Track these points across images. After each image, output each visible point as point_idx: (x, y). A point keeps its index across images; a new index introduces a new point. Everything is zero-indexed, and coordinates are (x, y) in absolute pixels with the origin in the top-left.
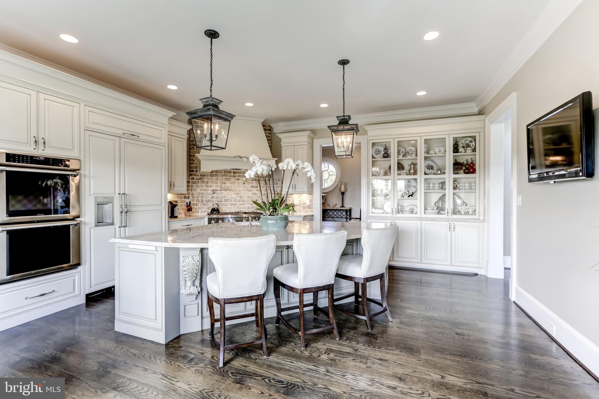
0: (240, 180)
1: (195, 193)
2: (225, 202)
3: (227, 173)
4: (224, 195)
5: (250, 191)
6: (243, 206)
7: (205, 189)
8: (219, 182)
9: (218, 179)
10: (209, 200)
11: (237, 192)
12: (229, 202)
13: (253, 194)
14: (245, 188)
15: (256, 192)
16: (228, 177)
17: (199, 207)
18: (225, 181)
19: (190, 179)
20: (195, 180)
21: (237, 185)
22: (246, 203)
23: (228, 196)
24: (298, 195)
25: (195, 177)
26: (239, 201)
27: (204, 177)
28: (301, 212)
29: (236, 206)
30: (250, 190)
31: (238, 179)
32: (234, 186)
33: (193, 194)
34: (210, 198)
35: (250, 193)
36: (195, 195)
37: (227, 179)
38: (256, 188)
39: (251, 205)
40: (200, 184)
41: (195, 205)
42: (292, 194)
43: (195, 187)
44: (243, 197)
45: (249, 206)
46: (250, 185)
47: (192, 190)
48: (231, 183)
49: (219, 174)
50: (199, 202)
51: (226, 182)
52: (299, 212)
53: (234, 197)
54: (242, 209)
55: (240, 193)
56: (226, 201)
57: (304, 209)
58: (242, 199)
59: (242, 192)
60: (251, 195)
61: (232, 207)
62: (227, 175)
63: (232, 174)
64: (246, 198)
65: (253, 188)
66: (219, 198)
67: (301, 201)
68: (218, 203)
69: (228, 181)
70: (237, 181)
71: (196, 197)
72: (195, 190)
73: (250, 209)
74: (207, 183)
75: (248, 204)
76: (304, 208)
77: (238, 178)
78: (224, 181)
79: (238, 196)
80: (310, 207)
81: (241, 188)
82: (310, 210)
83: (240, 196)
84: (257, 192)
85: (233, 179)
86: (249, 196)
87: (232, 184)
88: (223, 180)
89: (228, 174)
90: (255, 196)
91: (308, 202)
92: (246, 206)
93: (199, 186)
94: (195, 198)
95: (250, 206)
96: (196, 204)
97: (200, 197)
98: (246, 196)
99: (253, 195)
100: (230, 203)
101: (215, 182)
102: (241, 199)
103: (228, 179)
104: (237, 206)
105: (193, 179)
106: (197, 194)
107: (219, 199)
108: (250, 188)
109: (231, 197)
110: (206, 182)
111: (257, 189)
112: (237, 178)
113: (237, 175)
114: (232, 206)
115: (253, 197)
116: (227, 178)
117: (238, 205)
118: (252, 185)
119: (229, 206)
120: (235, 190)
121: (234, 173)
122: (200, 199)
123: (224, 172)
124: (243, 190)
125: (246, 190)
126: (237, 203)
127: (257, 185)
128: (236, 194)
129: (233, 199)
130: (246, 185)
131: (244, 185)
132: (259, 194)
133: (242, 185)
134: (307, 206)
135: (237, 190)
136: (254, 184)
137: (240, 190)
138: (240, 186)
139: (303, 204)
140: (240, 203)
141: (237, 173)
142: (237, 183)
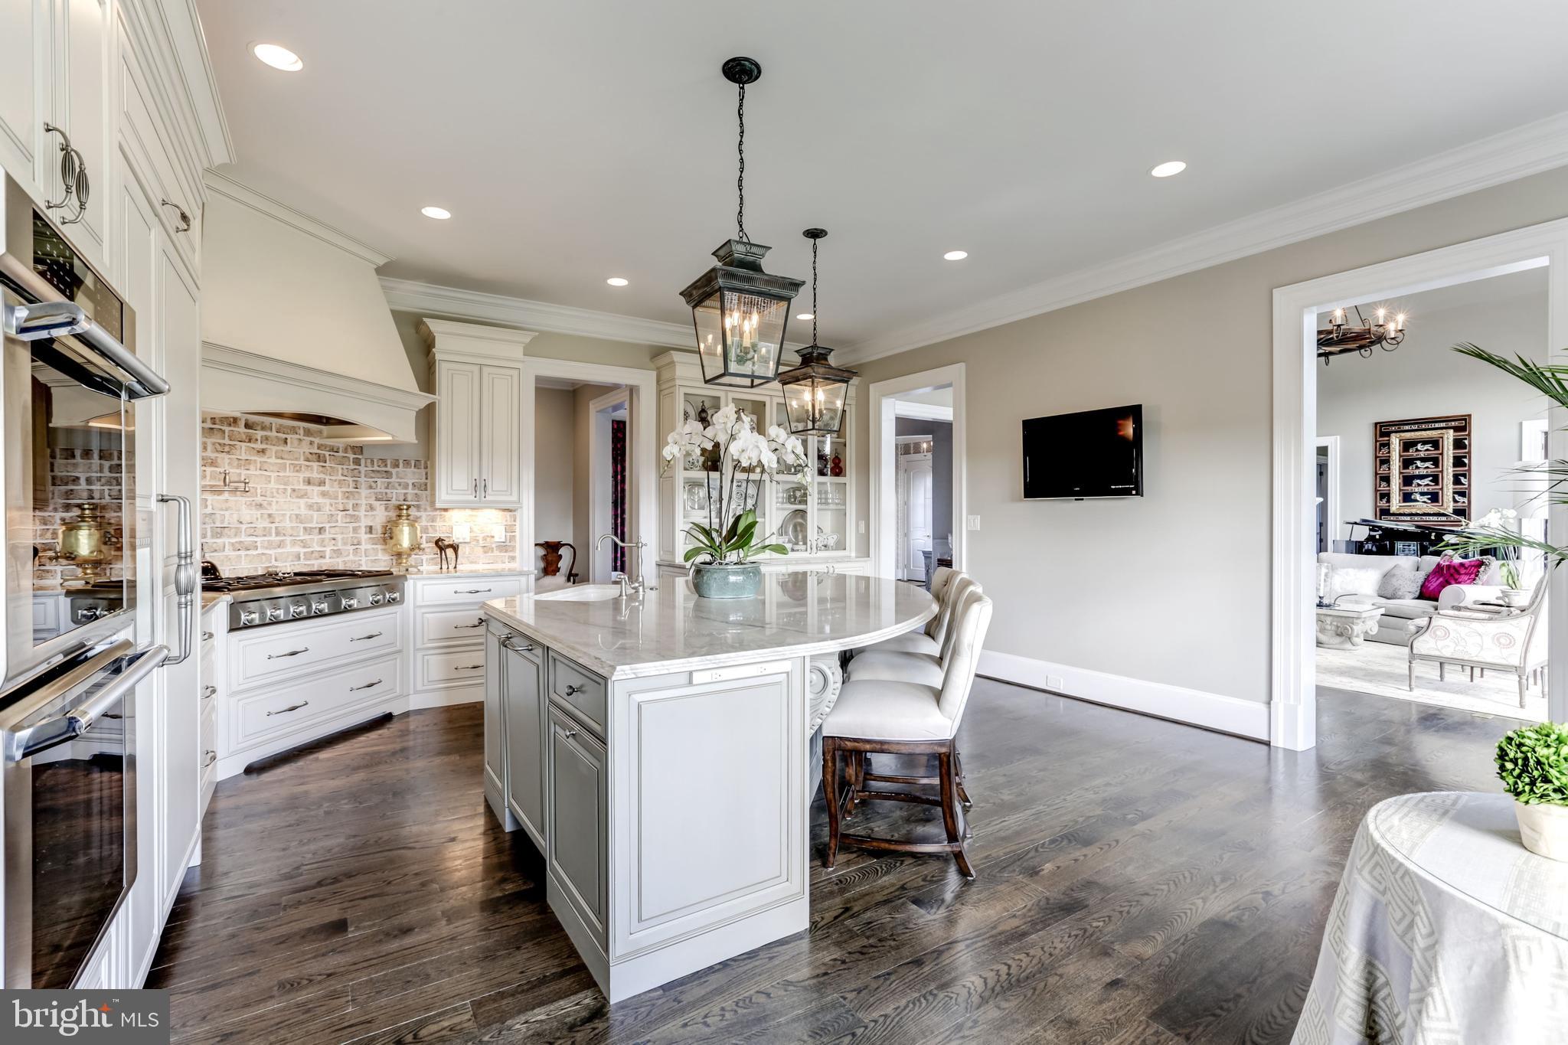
0: (267, 453)
3: (223, 424)
5: (301, 497)
6: (279, 550)
11: (259, 499)
12: (229, 537)
13: (310, 507)
14: (285, 484)
15: (321, 500)
16: (227, 441)
18: (213, 455)
21: (259, 472)
22: (289, 539)
23: (227, 513)
24: (468, 512)
26: (266, 532)
28: (475, 563)
29: (255, 552)
30: (302, 493)
31: (263, 451)
32: (248, 477)
35: (302, 501)
37: (221, 449)
38: (319, 485)
39: (304, 547)
42: (446, 510)
44: (277, 520)
45: (297, 549)
46: (302, 476)
48: (236, 463)
51: (219, 461)
52: (472, 563)
53: (247, 518)
55: (270, 504)
57: (485, 552)
58: (277, 524)
59: (274, 500)
60: (304, 511)
61: (240, 556)
62: (224, 432)
63: (242, 429)
64: (287, 524)
65: (309, 488)
67: (475, 529)
69: (225, 456)
70: (259, 459)
73: (302, 561)
75: (294, 543)
76: (486, 549)
77: (264, 446)
78: (210, 453)
79: (262, 515)
80: (505, 547)
81: (273, 485)
82: (507, 554)
83: (270, 515)
84: (324, 501)
85: (243, 451)
86: (297, 516)
87: (239, 466)
89: (227, 429)
90: (315, 514)
91: (500, 535)
95: (302, 551)
98: (288, 513)
99: (311, 512)
100: (233, 540)
102: (273, 525)
104: (260, 551)
108: (302, 487)
109: (235, 517)
111: (322, 488)
112: (259, 446)
113: (259, 434)
115: (312, 517)
116: (221, 441)
117: (263, 547)
118: (308, 474)
119: (228, 552)
121: (247, 426)
124: (280, 491)
125: (289, 491)
126: (258, 539)
127: (322, 476)
128: (257, 505)
129: (244, 527)
130: (287, 474)
131: (280, 474)
132: (328, 507)
133: (273, 475)
134: (494, 546)
135: (259, 491)
136: (315, 471)
137: (268, 493)
138: (270, 476)
139: (485, 539)
140: (268, 541)
141: (259, 428)
142: (259, 466)
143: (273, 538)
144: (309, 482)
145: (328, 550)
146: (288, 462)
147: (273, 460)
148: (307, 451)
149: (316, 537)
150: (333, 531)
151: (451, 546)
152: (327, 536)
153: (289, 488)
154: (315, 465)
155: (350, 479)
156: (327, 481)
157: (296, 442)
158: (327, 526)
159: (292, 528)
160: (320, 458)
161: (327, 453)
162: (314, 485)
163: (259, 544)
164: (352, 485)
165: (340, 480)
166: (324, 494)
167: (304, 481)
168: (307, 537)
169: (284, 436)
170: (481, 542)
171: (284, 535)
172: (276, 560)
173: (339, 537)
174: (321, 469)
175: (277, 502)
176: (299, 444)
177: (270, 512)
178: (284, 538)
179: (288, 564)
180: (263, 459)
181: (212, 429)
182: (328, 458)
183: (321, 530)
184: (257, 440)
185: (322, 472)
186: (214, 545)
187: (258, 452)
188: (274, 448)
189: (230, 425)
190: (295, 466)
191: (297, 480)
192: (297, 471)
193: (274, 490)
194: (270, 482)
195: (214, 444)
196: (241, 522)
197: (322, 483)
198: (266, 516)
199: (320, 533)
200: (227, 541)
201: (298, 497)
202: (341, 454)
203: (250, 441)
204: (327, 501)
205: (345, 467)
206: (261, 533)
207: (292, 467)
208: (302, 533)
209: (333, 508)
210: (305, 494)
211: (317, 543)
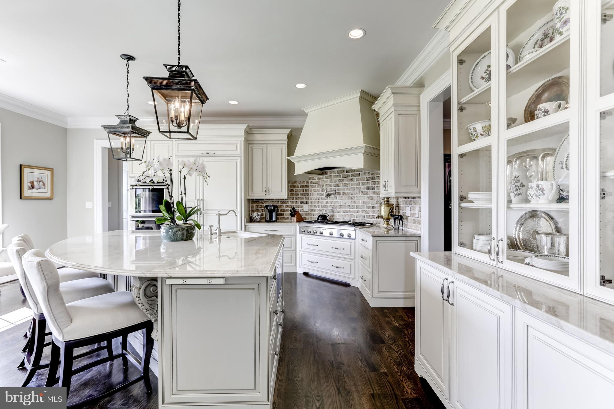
0: (353, 180)
1: (313, 197)
2: (338, 208)
3: (340, 173)
4: (337, 200)
5: (365, 194)
6: (357, 214)
7: (320, 193)
8: (332, 184)
9: (332, 181)
10: (324, 206)
11: (351, 196)
12: (342, 208)
13: (369, 198)
14: (359, 190)
15: (373, 195)
16: (342, 178)
17: (316, 213)
20: (313, 184)
21: (351, 187)
22: (360, 210)
23: (341, 201)
25: (313, 181)
26: (353, 207)
27: (320, 180)
28: (411, 228)
29: (349, 214)
30: (366, 193)
31: (352, 180)
32: (347, 189)
33: (311, 199)
34: (325, 203)
35: (365, 196)
36: (313, 200)
37: (340, 181)
38: (373, 189)
39: (366, 213)
40: (317, 188)
41: (313, 211)
43: (313, 192)
44: (357, 203)
45: (364, 214)
46: (365, 186)
47: (310, 195)
49: (333, 175)
50: (316, 207)
53: (347, 203)
55: (354, 197)
56: (340, 206)
57: (414, 223)
58: (357, 205)
59: (356, 196)
60: (366, 200)
61: (345, 215)
63: (345, 174)
64: (360, 205)
65: (368, 191)
66: (333, 203)
67: (412, 209)
68: (332, 209)
69: (341, 183)
70: (351, 182)
71: (314, 202)
72: (313, 194)
73: (365, 219)
74: (323, 187)
75: (362, 212)
76: (414, 221)
78: (337, 183)
79: (352, 201)
80: (419, 220)
81: (355, 191)
83: (354, 201)
84: (374, 195)
85: (346, 180)
86: (364, 202)
87: (345, 186)
88: (336, 181)
89: (341, 174)
91: (417, 212)
92: (361, 214)
93: (316, 190)
94: (313, 203)
95: (366, 215)
96: (314, 209)
97: (317, 202)
98: (360, 200)
99: (369, 200)
100: (343, 209)
101: (329, 185)
102: (356, 205)
103: (342, 181)
104: (351, 214)
105: (311, 183)
106: (315, 199)
107: (333, 205)
108: (366, 190)
109: (344, 202)
111: (374, 190)
112: (351, 178)
113: (351, 174)
114: (346, 214)
115: (369, 201)
116: (340, 178)
117: (352, 212)
118: (368, 186)
119: (342, 213)
120: (349, 193)
121: (347, 172)
122: (317, 204)
123: (338, 172)
124: (358, 193)
125: (361, 193)
126: (351, 209)
127: (374, 185)
128: (350, 198)
129: (346, 205)
130: (360, 186)
131: (358, 186)
132: (376, 198)
133: (355, 187)
134: (416, 219)
135: (351, 193)
136: (371, 184)
137: (354, 194)
138: (354, 188)
139: (414, 215)
140: (354, 210)
141: (350, 172)
142: (351, 184)
144: (368, 188)
146: (360, 182)
147: (355, 182)
148: (367, 176)
149: (372, 210)
151: (398, 217)
153: (361, 191)
154: (370, 181)
156: (376, 187)
157: (363, 174)
159: (362, 206)
162: (370, 189)
163: (351, 211)
166: (374, 193)
167: (366, 188)
168: (367, 210)
169: (358, 173)
170: (413, 217)
171: (359, 208)
172: (356, 217)
174: (373, 183)
175: (357, 197)
176: (364, 175)
177: (354, 200)
178: (359, 209)
179: (360, 219)
180: (352, 182)
181: (337, 175)
182: (376, 178)
183: (373, 207)
184: (350, 176)
185: (373, 184)
186: (338, 211)
187: (350, 180)
188: (355, 178)
189: (342, 173)
190: (363, 183)
191: (363, 188)
192: (364, 185)
193: (356, 193)
194: (354, 189)
195: (338, 180)
196: (345, 204)
197: (374, 188)
198: (353, 202)
199: (373, 208)
200: (342, 209)
201: (364, 195)
203: (348, 177)
204: (376, 195)
206: (351, 207)
207: (362, 183)
208: (365, 208)
209: (378, 198)
210: (367, 194)
211: (372, 212)
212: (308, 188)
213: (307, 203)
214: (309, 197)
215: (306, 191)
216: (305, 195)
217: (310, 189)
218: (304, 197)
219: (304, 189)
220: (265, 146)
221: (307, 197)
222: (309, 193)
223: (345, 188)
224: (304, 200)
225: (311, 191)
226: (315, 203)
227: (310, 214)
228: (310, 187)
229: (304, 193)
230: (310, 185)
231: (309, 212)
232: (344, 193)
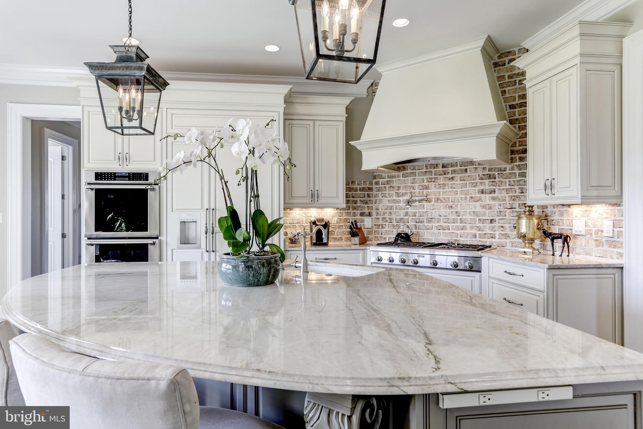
0: (455, 179)
1: (380, 206)
2: (427, 222)
3: (431, 168)
4: (425, 210)
5: (477, 201)
6: (462, 231)
7: (394, 200)
8: (416, 185)
9: (416, 180)
10: (401, 219)
11: (450, 204)
12: (435, 223)
13: (484, 207)
14: (466, 194)
15: (491, 202)
16: (433, 176)
17: (386, 231)
18: (427, 184)
19: (374, 184)
20: (380, 186)
21: (450, 190)
22: (468, 225)
23: (433, 211)
25: (381, 180)
26: (454, 221)
27: (394, 179)
28: (589, 254)
29: (448, 231)
30: (478, 199)
31: (452, 178)
32: (444, 193)
33: (377, 209)
34: (402, 215)
35: (477, 204)
36: (380, 210)
37: (430, 180)
38: (490, 193)
39: (479, 230)
40: (388, 192)
41: (381, 227)
42: (569, 206)
43: (380, 197)
44: (461, 215)
45: (475, 231)
46: (477, 189)
47: (376, 203)
48: (438, 186)
49: (417, 171)
50: (386, 221)
51: (430, 186)
52: (587, 254)
53: (444, 214)
54: (459, 238)
55: (457, 206)
56: (430, 220)
57: (597, 246)
58: (461, 217)
59: (459, 204)
60: (478, 209)
61: (440, 233)
62: (432, 172)
63: (440, 169)
64: (468, 217)
65: (483, 195)
66: (417, 215)
67: (590, 222)
68: (416, 224)
69: (433, 183)
70: (450, 183)
71: (382, 214)
72: (381, 201)
73: (478, 239)
74: (398, 190)
75: (472, 228)
76: (599, 243)
77: (453, 175)
78: (425, 183)
79: (452, 212)
80: (612, 242)
81: (459, 196)
83: (456, 212)
84: (494, 203)
85: (441, 180)
86: (474, 212)
87: (440, 188)
88: (423, 181)
89: (433, 170)
90: (487, 211)
91: (608, 228)
92: (468, 231)
93: (387, 195)
94: (380, 215)
95: (478, 233)
96: (382, 225)
97: (388, 214)
98: (468, 211)
99: (484, 210)
100: (437, 225)
101: (410, 187)
102: (459, 217)
103: (433, 180)
104: (451, 231)
105: (377, 183)
106: (383, 208)
107: (417, 217)
108: (477, 195)
109: (438, 213)
110: (396, 188)
111: (493, 195)
112: (450, 176)
113: (450, 169)
114: (441, 231)
115: (485, 213)
116: (431, 177)
117: (453, 229)
118: (481, 188)
119: (434, 230)
120: (446, 200)
121: (443, 166)
122: (387, 216)
123: (426, 166)
124: (463, 199)
125: (469, 198)
126: (451, 225)
127: (493, 187)
128: (449, 207)
129: (442, 218)
130: (468, 188)
131: (464, 189)
132: (497, 207)
133: (459, 190)
134: (604, 240)
135: (450, 199)
136: (487, 185)
137: (456, 200)
138: (457, 191)
139: (597, 232)
140: (456, 226)
141: (450, 166)
142: (450, 186)
143: (459, 224)
144: (482, 192)
145: (497, 233)
146: (468, 182)
147: (459, 182)
148: (481, 174)
149: (488, 225)
150: (501, 221)
151: (560, 236)
152: (497, 224)
153: (468, 197)
154: (487, 181)
155: (516, 187)
156: (496, 190)
157: (473, 170)
158: (497, 218)
159: (471, 219)
160: (490, 177)
161: (496, 173)
162: (486, 193)
163: (450, 227)
164: (518, 191)
165: (507, 189)
166: (493, 199)
167: (479, 192)
168: (481, 225)
169: (464, 168)
170: (594, 236)
171: (466, 223)
172: (461, 237)
173: (507, 226)
174: (491, 183)
175: (461, 205)
176: (475, 171)
177: (457, 211)
178: (465, 225)
179: (468, 239)
180: (452, 183)
181: (426, 172)
182: (497, 175)
183: (492, 221)
184: (449, 173)
185: (492, 185)
186: (428, 227)
187: (450, 179)
188: (459, 176)
189: (435, 168)
190: (473, 183)
191: (474, 191)
192: (474, 186)
193: (459, 199)
194: (457, 194)
195: (427, 179)
196: (440, 216)
197: (492, 192)
198: (454, 213)
199: (491, 222)
200: (434, 225)
201: (475, 201)
202: (508, 171)
203: (445, 174)
204: (497, 203)
205: (511, 180)
206: (451, 221)
207: (471, 184)
208: (477, 222)
209: (502, 207)
210: (480, 200)
211: (489, 229)
212: (372, 191)
213: (370, 215)
214: (374, 205)
215: (369, 196)
216: (366, 203)
217: (374, 192)
218: (366, 205)
219: (366, 193)
220: (311, 123)
221: (370, 205)
222: (374, 199)
223: (440, 192)
224: (366, 211)
225: (376, 196)
226: (384, 215)
227: (375, 231)
228: (374, 190)
229: (366, 198)
230: (374, 186)
231: (374, 229)
232: (438, 199)
